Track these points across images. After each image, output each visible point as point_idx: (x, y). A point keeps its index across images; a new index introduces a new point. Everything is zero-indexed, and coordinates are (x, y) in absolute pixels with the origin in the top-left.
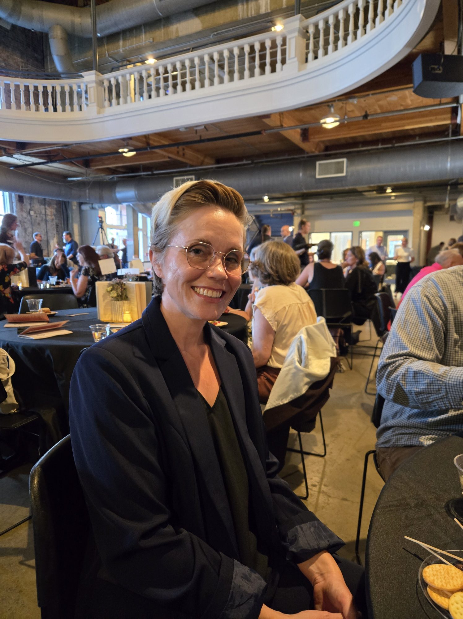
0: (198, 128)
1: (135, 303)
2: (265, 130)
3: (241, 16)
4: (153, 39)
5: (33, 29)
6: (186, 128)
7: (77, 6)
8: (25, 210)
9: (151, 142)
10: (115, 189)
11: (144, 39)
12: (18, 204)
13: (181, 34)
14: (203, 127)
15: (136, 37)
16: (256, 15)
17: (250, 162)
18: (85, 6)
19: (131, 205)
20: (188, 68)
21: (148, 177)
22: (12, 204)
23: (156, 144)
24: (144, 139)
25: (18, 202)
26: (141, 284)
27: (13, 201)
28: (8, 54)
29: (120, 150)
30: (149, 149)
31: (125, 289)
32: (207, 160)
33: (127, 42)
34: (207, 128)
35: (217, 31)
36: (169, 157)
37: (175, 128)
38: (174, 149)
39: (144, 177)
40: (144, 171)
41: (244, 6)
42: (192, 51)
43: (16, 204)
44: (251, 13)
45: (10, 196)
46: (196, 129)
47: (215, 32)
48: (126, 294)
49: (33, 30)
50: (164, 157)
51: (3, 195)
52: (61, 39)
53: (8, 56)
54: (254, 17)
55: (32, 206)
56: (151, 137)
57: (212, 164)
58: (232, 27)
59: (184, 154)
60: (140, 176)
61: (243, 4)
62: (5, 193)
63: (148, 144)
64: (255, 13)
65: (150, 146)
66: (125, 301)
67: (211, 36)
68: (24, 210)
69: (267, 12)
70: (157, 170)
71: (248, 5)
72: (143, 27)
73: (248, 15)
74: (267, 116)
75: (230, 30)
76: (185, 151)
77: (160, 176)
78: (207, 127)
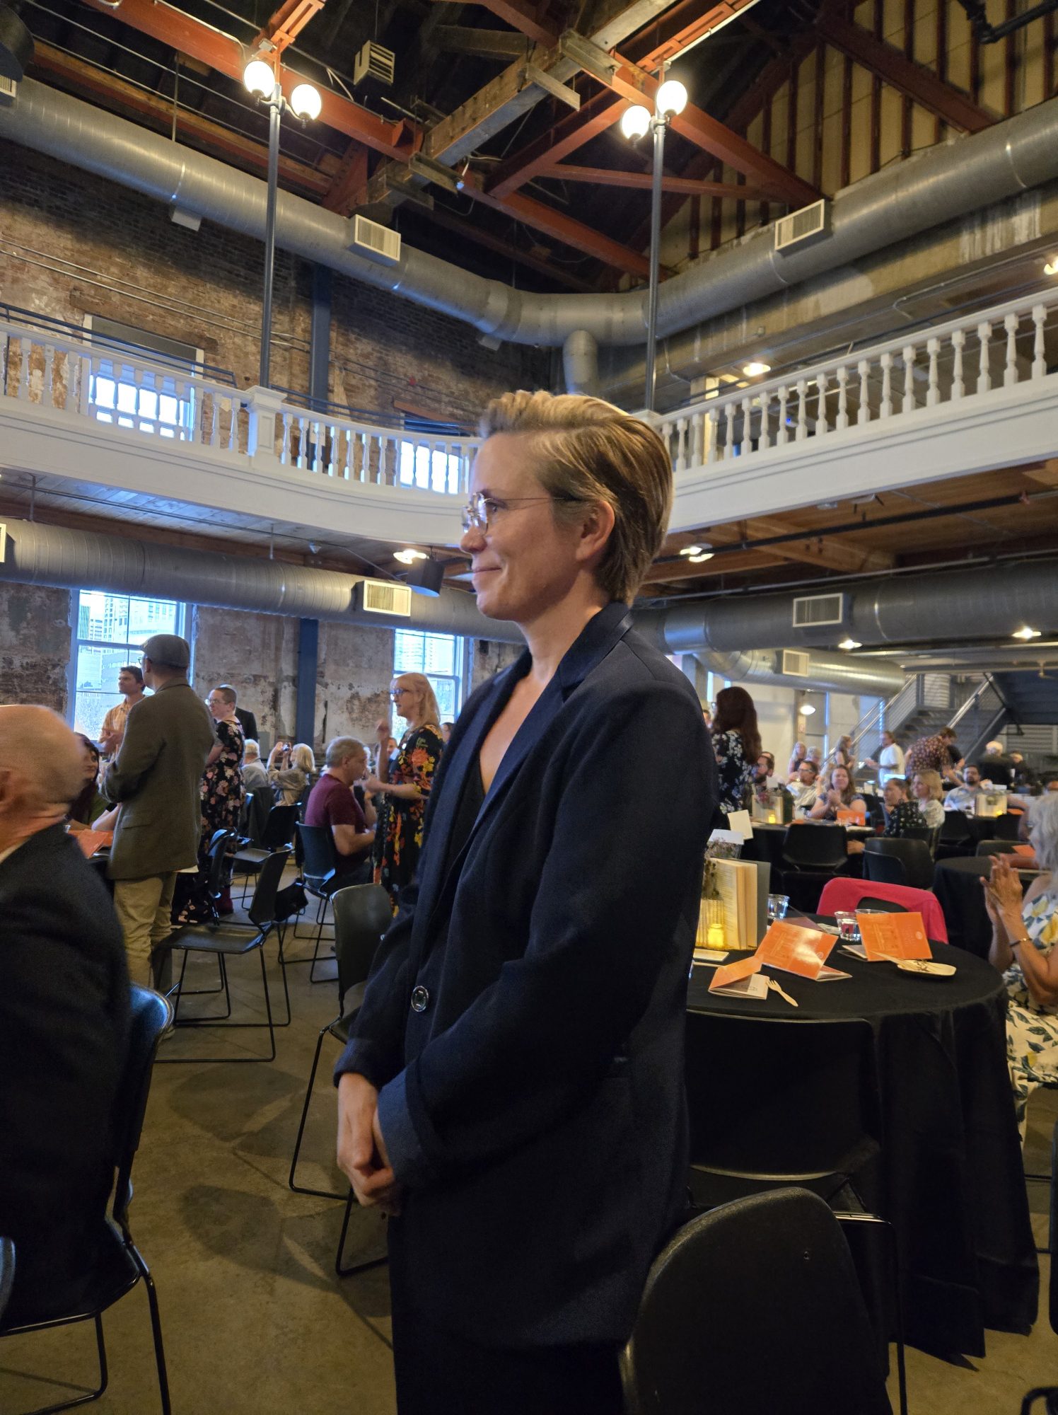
0: (859, 502)
1: (734, 907)
2: (1027, 494)
3: (967, 256)
4: (765, 328)
5: (537, 344)
6: (832, 503)
7: (618, 292)
8: (489, 667)
9: (750, 532)
10: (664, 624)
11: (745, 330)
12: (478, 656)
13: (826, 310)
14: (873, 497)
15: (728, 330)
16: (1004, 249)
17: (985, 559)
18: (632, 287)
19: (695, 655)
20: (842, 384)
21: (735, 597)
22: (468, 657)
23: (761, 535)
24: (736, 528)
25: (478, 652)
26: (749, 868)
27: (471, 651)
28: (489, 392)
29: (683, 552)
30: (744, 546)
31: (713, 875)
32: (875, 559)
33: (710, 339)
34: (882, 499)
35: (908, 294)
36: (786, 559)
37: (807, 505)
38: (802, 543)
39: (727, 597)
40: (726, 588)
41: (975, 235)
42: (852, 351)
43: (475, 657)
44: (993, 245)
45: (467, 643)
46: (854, 502)
47: (905, 296)
48: (715, 885)
49: (536, 347)
50: (776, 558)
51: (455, 641)
52: (585, 354)
53: (488, 395)
54: (999, 254)
55: (502, 658)
56: (749, 522)
57: (888, 568)
58: (944, 281)
59: (820, 551)
60: (719, 595)
61: (973, 232)
62: (458, 637)
63: (743, 536)
64: (1002, 246)
65: (748, 541)
66: (711, 901)
67: (894, 306)
68: (487, 666)
69: (1032, 238)
70: (755, 582)
71: (984, 233)
72: (744, 310)
73: (983, 252)
74: (1038, 465)
75: (941, 287)
76: (824, 542)
77: (761, 595)
78: (881, 497)
